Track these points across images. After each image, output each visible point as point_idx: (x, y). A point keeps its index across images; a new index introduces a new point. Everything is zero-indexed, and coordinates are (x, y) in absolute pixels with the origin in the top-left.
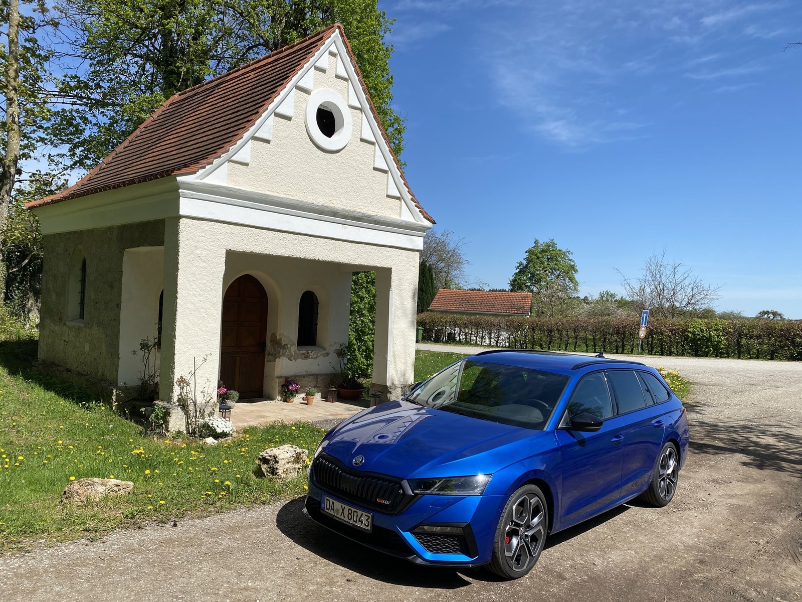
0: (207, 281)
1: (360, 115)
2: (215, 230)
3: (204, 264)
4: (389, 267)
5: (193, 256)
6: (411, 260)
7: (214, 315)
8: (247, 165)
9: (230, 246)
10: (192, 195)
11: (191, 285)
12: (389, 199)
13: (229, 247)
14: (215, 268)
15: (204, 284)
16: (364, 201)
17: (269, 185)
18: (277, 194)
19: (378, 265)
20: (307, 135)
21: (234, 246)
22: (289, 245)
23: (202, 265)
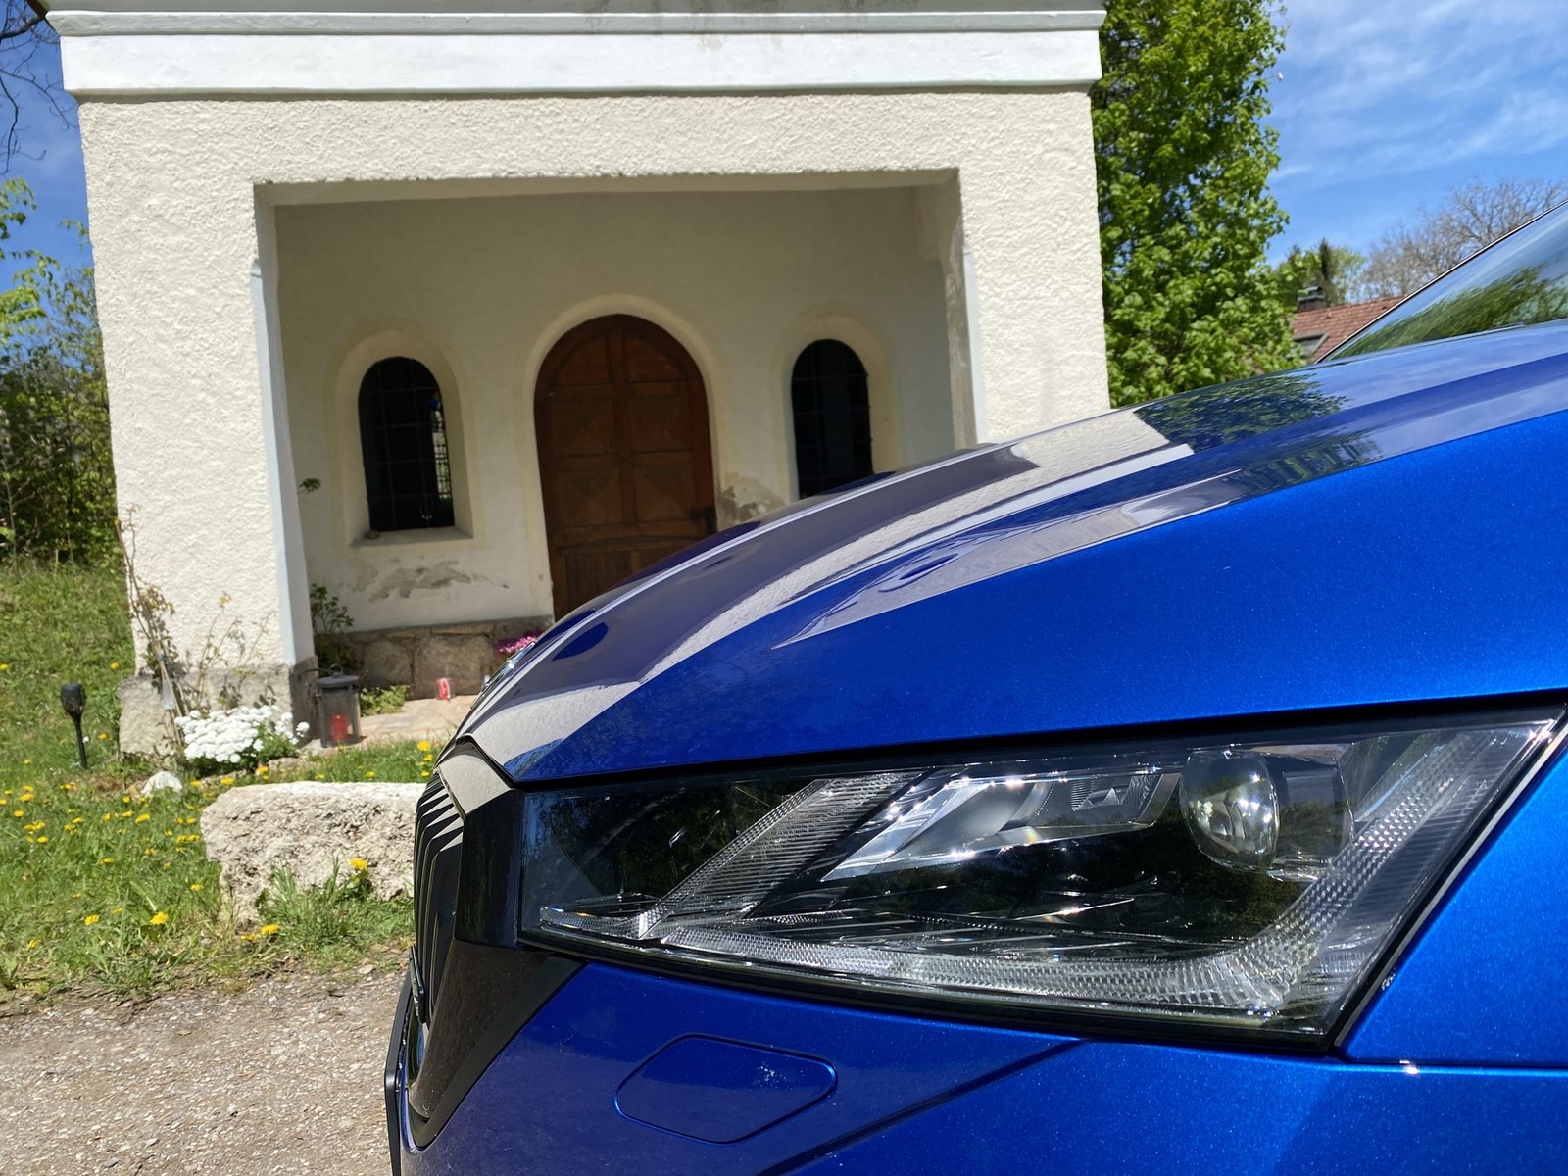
0: (200, 290)
2: (203, 127)
3: (181, 238)
4: (946, 165)
5: (136, 218)
6: (1051, 127)
7: (238, 393)
9: (265, 170)
10: (95, 21)
11: (145, 309)
13: (263, 174)
14: (220, 245)
15: (188, 300)
19: (894, 165)
21: (282, 169)
22: (491, 138)
23: (172, 240)
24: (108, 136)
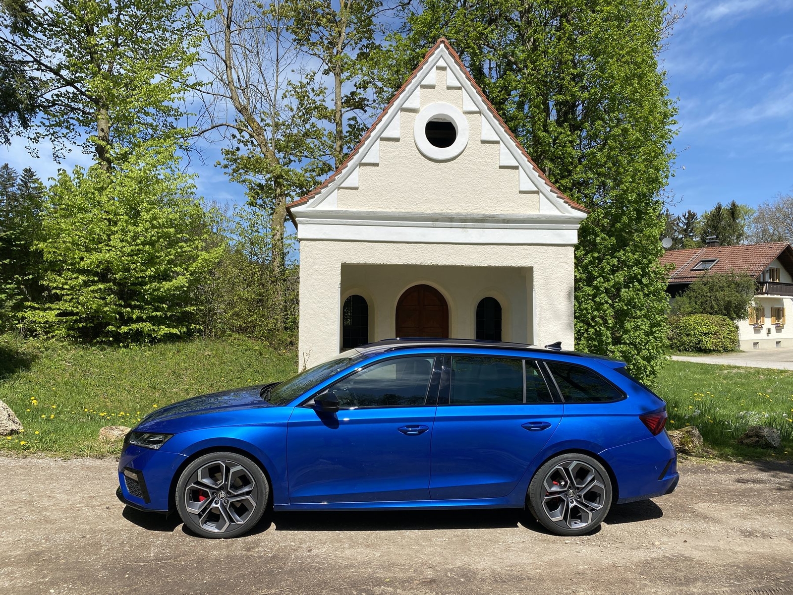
0: (325, 290)
1: (479, 118)
2: (330, 248)
3: (322, 276)
4: (530, 266)
5: (311, 271)
6: (562, 256)
7: (332, 318)
8: (357, 188)
10: (307, 221)
11: (311, 295)
12: (523, 195)
13: (344, 261)
14: (331, 279)
15: (322, 293)
16: (489, 201)
17: (380, 203)
18: (388, 210)
19: (514, 265)
20: (417, 151)
21: (349, 260)
22: (404, 254)
23: (320, 277)
24: (306, 249)
